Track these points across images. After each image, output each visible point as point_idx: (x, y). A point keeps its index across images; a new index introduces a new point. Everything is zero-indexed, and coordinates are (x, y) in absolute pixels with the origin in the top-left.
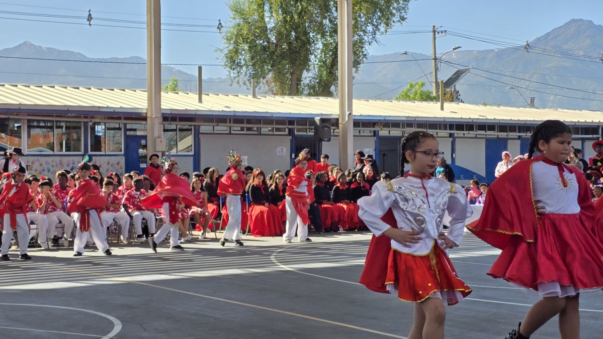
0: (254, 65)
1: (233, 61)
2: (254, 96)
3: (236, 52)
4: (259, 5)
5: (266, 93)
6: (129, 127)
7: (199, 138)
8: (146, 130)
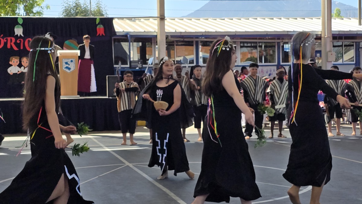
7: (359, 52)
8: (321, 47)
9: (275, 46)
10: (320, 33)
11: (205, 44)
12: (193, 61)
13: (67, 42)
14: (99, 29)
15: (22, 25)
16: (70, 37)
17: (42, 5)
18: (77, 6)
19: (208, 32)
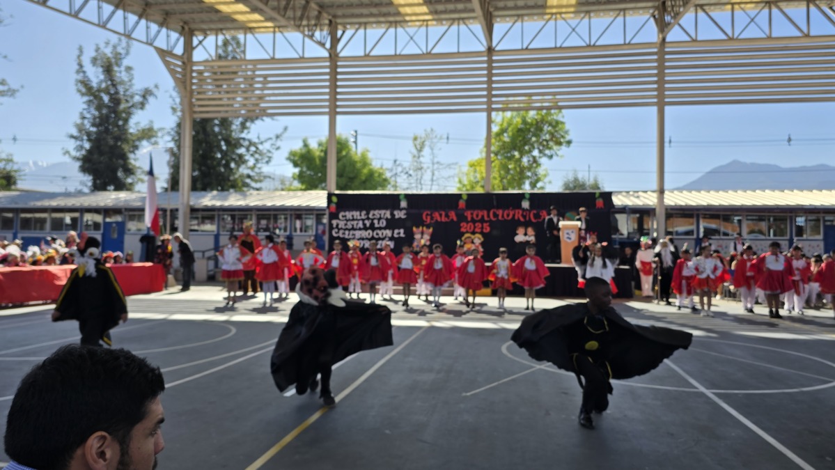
6: (827, 218)
9: (786, 220)
11: (706, 216)
12: (693, 231)
13: (568, 215)
14: (599, 202)
15: (528, 199)
16: (571, 210)
17: (545, 181)
18: (576, 180)
19: (711, 205)
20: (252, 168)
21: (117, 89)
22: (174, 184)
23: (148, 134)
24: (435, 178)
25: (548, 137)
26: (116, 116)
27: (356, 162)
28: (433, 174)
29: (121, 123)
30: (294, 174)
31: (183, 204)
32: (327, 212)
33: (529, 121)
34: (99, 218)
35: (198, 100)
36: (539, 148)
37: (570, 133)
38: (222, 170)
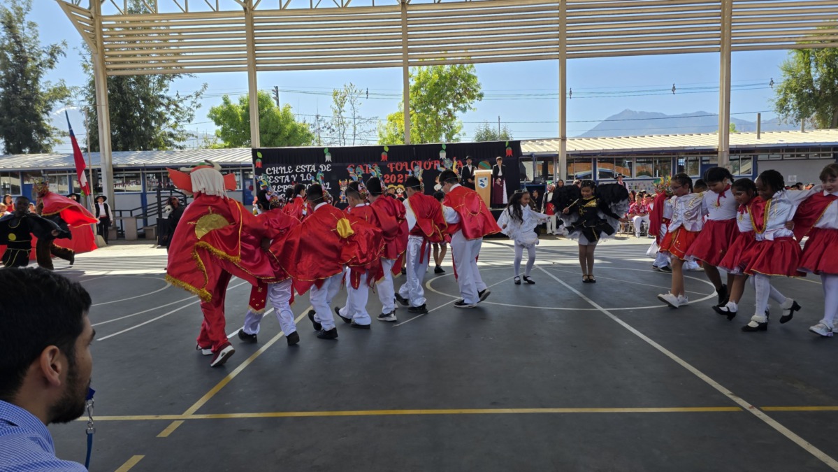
0: (800, 109)
1: (782, 107)
2: (803, 131)
3: (785, 100)
4: (806, 64)
5: (810, 128)
6: (704, 159)
7: (757, 164)
8: (717, 160)
9: (670, 161)
10: (717, 148)
11: (602, 161)
12: (591, 175)
13: (481, 163)
14: (508, 151)
15: (446, 150)
16: (483, 158)
17: (460, 133)
18: (487, 131)
19: (606, 150)
20: (174, 127)
21: (21, 46)
22: (94, 144)
23: (60, 93)
24: (357, 133)
25: (461, 91)
26: (23, 75)
27: (278, 117)
28: (355, 128)
29: (29, 82)
30: (217, 131)
31: (105, 164)
32: (253, 168)
33: (444, 75)
34: (17, 182)
35: (112, 56)
36: (453, 102)
37: (481, 86)
38: (143, 129)
